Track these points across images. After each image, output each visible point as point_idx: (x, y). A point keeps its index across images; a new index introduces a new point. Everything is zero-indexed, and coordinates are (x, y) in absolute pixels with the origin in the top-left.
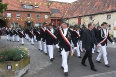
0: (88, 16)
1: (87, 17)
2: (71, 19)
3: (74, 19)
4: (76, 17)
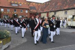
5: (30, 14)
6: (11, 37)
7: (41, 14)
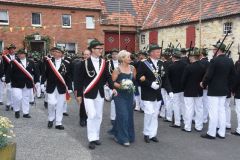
0: (219, 19)
1: (216, 23)
2: (165, 30)
3: (173, 29)
4: (181, 25)
5: (108, 33)
6: (15, 145)
7: (159, 35)
